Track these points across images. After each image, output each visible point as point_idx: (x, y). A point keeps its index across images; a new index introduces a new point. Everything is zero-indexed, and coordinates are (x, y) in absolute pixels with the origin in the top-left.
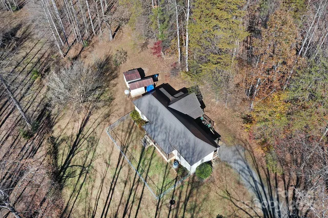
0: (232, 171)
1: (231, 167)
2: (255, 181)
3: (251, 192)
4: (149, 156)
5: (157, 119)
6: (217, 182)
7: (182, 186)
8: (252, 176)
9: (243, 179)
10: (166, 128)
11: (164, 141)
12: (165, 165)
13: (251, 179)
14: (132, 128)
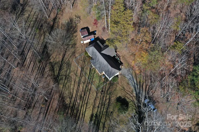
0: (126, 79)
1: (126, 77)
2: (134, 83)
3: (132, 88)
4: (93, 72)
5: (96, 58)
6: (120, 83)
7: (106, 85)
8: (134, 81)
9: (130, 82)
10: (100, 62)
11: (99, 67)
12: (100, 76)
13: (133, 82)
14: (85, 60)
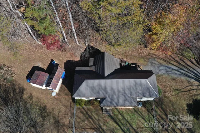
0: (164, 76)
2: (177, 70)
3: (183, 78)
5: (107, 92)
6: (166, 89)
7: (156, 112)
8: (173, 69)
11: (126, 100)
